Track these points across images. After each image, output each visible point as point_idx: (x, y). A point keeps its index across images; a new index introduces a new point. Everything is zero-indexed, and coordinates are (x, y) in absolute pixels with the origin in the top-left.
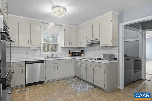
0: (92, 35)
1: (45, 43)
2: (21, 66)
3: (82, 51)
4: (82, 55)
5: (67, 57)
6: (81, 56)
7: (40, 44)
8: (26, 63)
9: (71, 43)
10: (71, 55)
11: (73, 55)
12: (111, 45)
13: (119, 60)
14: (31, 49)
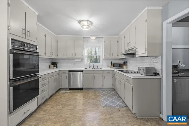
0: (129, 44)
1: (88, 55)
2: (66, 73)
3: (124, 62)
4: (124, 67)
5: (109, 69)
6: (122, 68)
7: (81, 56)
8: (70, 71)
9: (111, 55)
10: (112, 66)
11: (115, 66)
12: (146, 55)
13: (162, 76)
14: (75, 60)
